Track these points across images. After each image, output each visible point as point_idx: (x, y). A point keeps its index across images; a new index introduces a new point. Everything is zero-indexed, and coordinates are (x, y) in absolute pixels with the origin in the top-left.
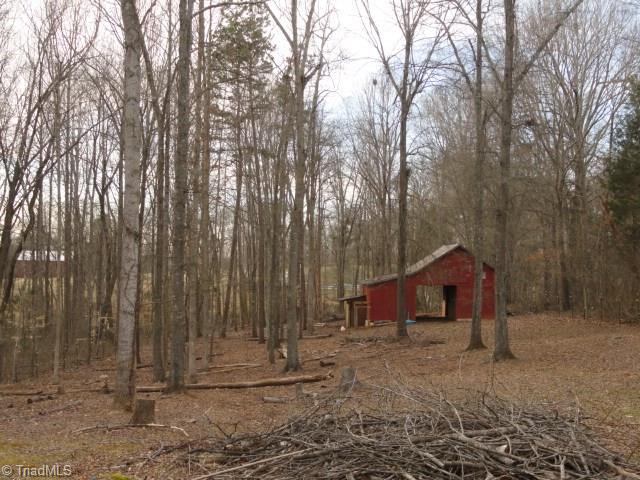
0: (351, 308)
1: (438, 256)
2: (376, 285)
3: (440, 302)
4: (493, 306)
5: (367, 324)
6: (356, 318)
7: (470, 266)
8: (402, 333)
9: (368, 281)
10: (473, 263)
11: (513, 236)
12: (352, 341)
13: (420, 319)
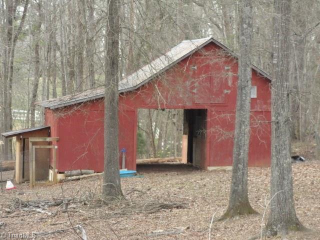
0: (24, 149)
1: (176, 58)
2: (68, 108)
3: (179, 139)
4: (268, 140)
5: (51, 178)
6: (32, 166)
7: (230, 74)
8: (113, 190)
9: (53, 103)
10: (235, 68)
11: (303, 25)
12: (25, 206)
13: (143, 168)
